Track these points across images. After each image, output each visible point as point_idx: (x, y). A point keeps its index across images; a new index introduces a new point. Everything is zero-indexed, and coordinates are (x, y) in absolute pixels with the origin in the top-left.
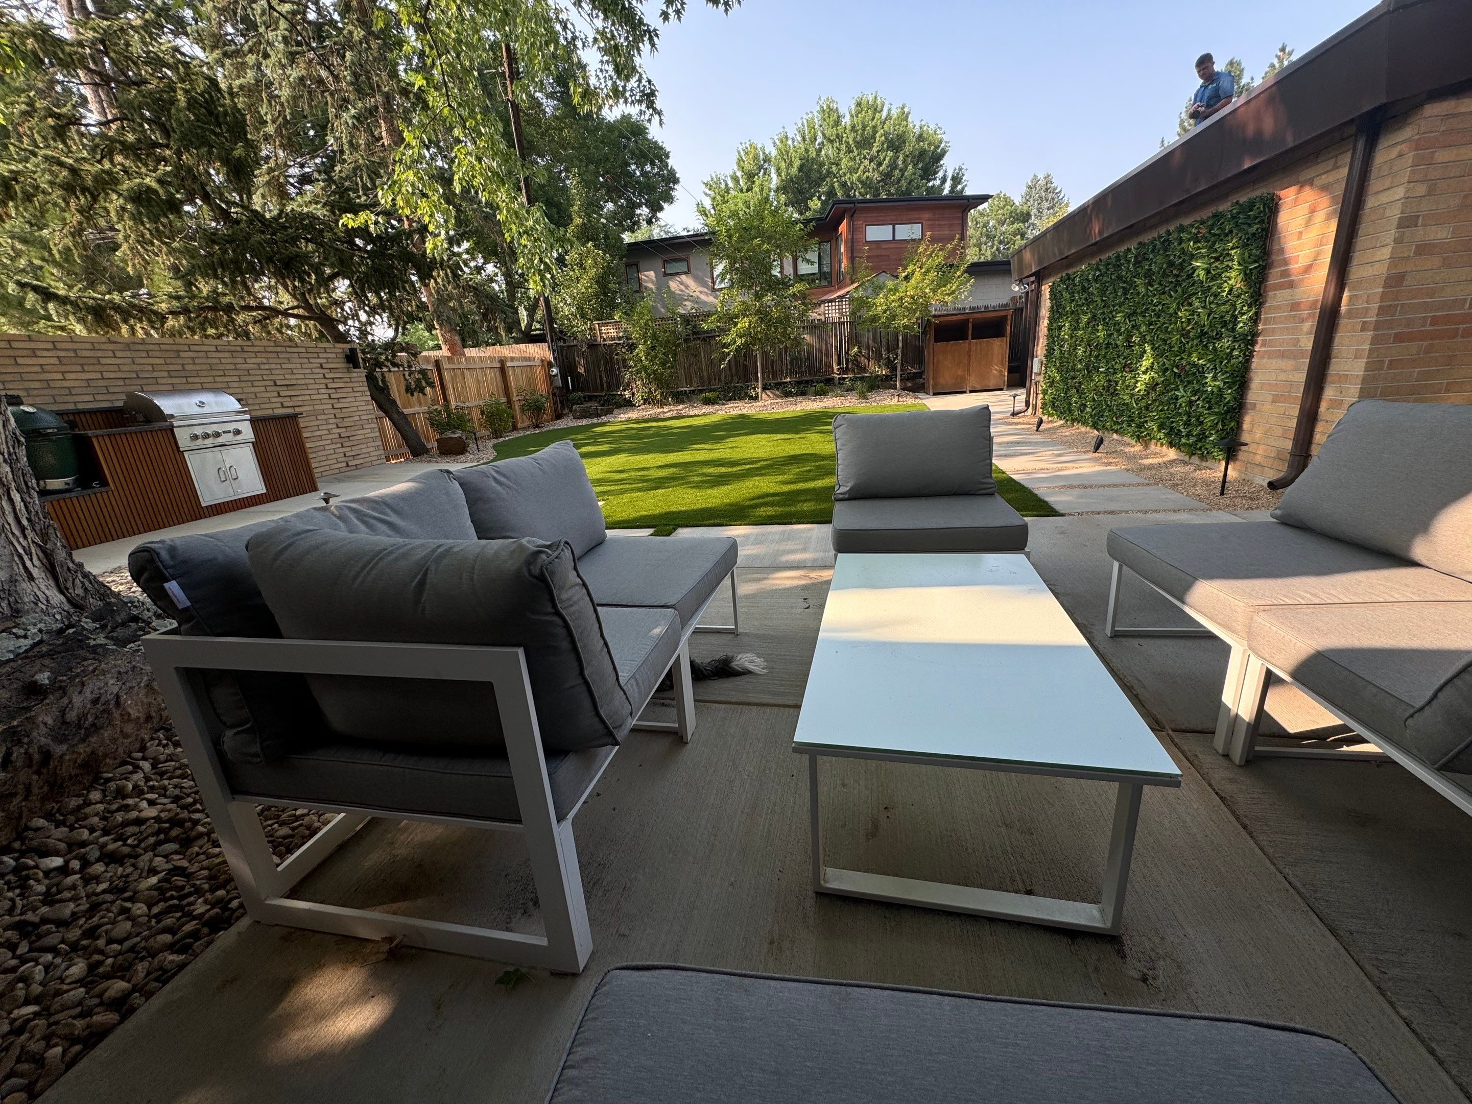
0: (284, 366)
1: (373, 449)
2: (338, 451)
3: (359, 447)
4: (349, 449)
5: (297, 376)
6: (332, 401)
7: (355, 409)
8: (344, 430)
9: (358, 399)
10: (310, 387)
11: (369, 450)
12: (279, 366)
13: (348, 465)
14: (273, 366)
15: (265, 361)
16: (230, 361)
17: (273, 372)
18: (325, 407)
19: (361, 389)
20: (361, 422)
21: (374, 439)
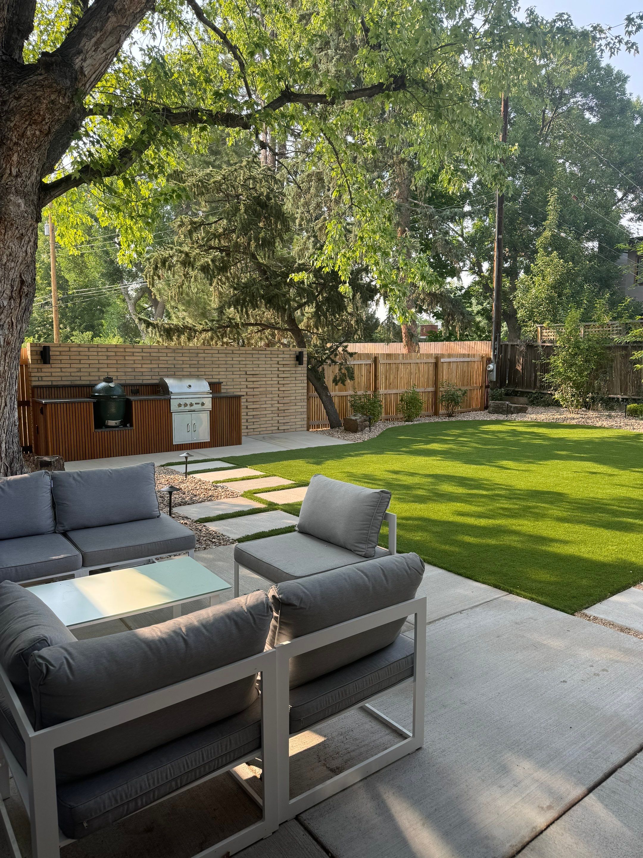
0: (254, 362)
1: (299, 420)
2: (274, 418)
3: (289, 417)
4: (282, 418)
5: (261, 369)
6: (279, 386)
7: (294, 392)
8: (282, 405)
9: (297, 385)
10: (267, 376)
11: (296, 420)
12: (251, 363)
13: (278, 429)
14: (248, 362)
15: (244, 359)
16: (224, 359)
17: (247, 366)
18: (273, 389)
19: (301, 378)
20: (295, 401)
21: (301, 413)
